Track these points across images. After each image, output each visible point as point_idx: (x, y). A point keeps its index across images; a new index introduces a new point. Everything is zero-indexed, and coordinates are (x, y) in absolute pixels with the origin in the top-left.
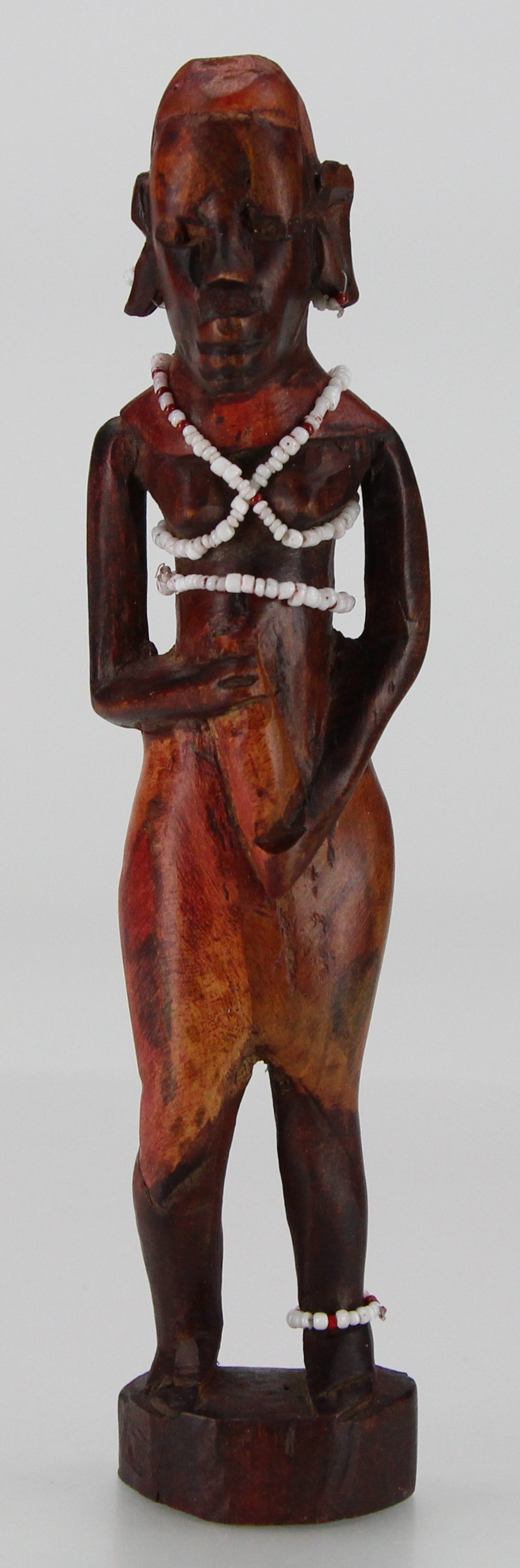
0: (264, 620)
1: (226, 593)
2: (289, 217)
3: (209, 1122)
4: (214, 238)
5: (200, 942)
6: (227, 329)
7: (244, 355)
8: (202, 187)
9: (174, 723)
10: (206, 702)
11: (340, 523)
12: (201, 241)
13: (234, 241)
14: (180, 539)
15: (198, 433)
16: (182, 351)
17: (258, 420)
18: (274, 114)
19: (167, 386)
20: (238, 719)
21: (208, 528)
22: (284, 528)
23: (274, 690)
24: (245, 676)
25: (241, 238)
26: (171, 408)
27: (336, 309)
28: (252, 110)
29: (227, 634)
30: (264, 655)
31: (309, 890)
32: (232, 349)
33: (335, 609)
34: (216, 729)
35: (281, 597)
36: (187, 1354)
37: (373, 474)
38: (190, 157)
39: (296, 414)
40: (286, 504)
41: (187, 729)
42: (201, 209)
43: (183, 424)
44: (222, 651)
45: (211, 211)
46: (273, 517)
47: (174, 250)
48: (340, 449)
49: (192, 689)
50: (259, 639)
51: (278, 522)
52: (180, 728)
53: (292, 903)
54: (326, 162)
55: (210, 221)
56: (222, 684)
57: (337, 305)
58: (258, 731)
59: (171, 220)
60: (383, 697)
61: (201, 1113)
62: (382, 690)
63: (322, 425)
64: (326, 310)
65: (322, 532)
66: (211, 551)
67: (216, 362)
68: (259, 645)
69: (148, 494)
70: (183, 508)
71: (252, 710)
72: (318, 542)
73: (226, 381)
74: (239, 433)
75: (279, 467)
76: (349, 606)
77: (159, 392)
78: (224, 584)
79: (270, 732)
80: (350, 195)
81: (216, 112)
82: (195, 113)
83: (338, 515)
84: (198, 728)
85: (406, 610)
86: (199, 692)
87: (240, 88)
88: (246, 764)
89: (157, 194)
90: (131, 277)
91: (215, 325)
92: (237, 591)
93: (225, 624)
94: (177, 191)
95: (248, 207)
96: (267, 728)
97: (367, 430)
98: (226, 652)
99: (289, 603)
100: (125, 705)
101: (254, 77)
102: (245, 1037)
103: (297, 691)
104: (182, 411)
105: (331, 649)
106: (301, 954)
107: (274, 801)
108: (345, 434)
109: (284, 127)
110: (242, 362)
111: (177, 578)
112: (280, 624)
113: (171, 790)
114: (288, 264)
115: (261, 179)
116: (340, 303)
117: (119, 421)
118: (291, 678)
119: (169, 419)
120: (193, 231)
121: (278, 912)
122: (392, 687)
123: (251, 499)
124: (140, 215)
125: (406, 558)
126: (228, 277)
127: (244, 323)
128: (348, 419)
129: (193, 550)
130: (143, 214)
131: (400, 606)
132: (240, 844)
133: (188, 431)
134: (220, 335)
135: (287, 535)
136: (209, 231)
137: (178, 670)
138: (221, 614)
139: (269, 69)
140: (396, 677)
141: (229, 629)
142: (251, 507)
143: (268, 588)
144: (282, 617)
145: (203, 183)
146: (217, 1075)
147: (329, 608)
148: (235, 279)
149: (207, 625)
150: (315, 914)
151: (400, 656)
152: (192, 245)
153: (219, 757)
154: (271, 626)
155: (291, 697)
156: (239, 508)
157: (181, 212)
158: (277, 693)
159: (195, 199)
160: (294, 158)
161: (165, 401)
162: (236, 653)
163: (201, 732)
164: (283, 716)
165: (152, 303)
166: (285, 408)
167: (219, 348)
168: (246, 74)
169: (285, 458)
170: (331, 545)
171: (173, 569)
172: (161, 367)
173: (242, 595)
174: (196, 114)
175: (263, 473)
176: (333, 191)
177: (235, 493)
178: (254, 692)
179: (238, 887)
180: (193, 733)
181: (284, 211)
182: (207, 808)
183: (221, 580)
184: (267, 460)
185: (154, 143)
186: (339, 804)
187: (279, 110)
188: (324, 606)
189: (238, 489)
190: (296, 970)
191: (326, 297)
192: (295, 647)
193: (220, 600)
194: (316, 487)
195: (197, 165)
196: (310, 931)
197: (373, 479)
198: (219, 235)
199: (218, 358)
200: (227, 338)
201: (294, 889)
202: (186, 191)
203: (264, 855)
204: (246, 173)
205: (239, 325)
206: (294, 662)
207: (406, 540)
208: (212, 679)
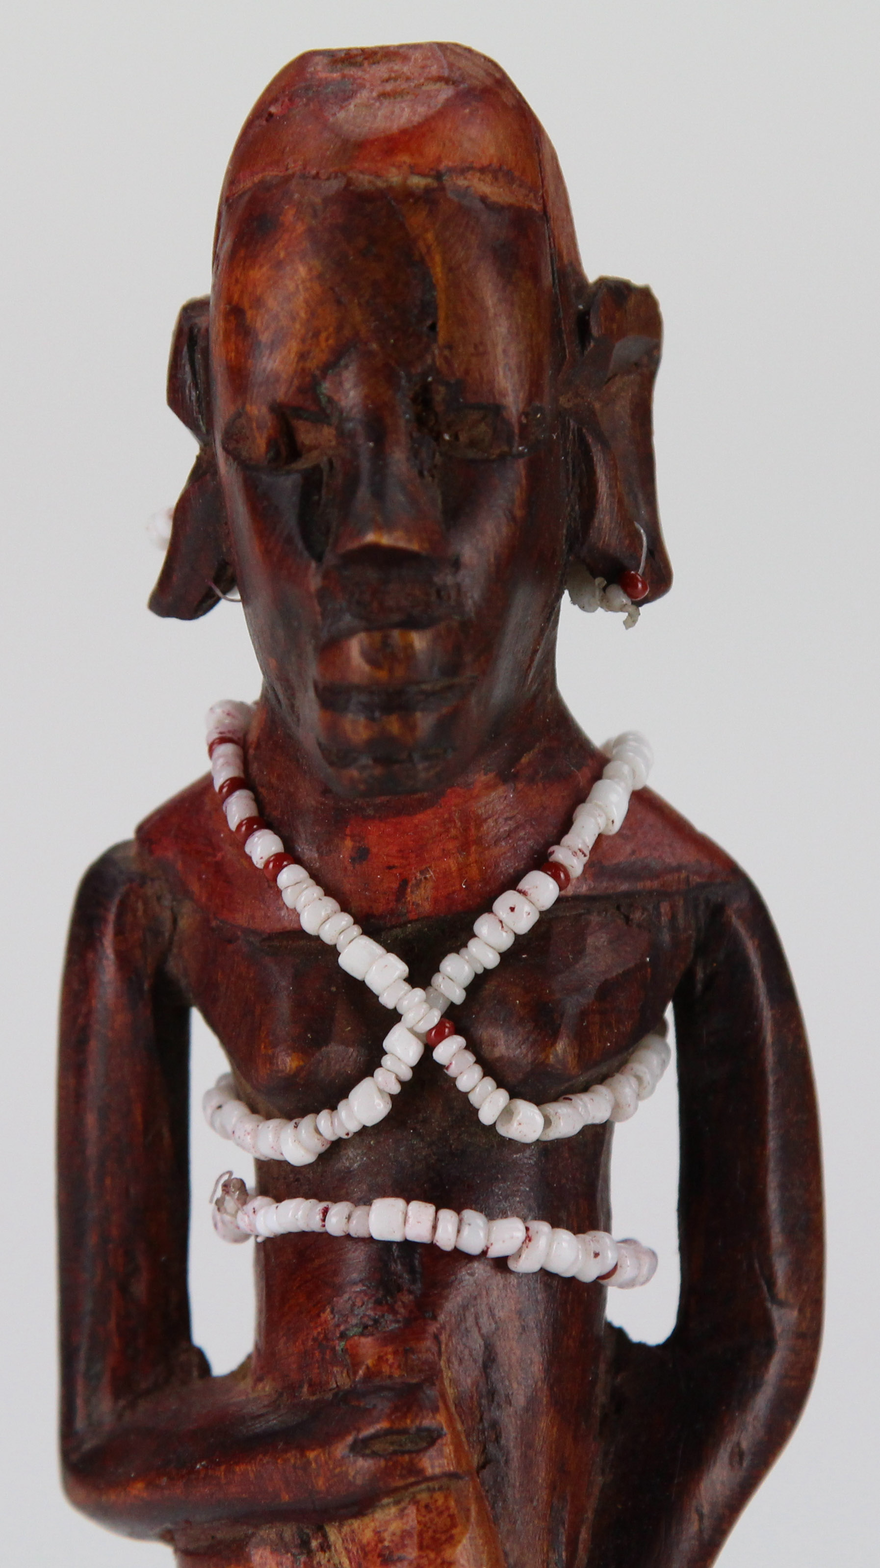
0: (452, 1304)
1: (370, 1240)
2: (521, 406)
4: (355, 454)
6: (382, 655)
7: (418, 715)
8: (327, 340)
9: (250, 1532)
10: (323, 1488)
11: (625, 1085)
12: (325, 459)
13: (400, 459)
14: (269, 1117)
15: (311, 882)
16: (276, 696)
17: (446, 854)
18: (489, 178)
19: (242, 775)
20: (395, 1526)
21: (331, 1095)
22: (501, 1097)
23: (475, 1460)
24: (413, 1429)
25: (414, 453)
26: (252, 825)
27: (622, 609)
28: (442, 167)
29: (372, 1335)
30: (454, 1382)
32: (394, 700)
33: (614, 1279)
34: (346, 1549)
35: (495, 1252)
37: (700, 975)
38: (302, 271)
39: (531, 843)
40: (506, 1044)
41: (279, 1547)
42: (326, 387)
43: (278, 862)
44: (361, 1372)
45: (349, 392)
46: (477, 1071)
47: (264, 477)
48: (627, 919)
49: (292, 1457)
50: (443, 1347)
51: (489, 1083)
52: (263, 1542)
54: (603, 282)
55: (344, 414)
56: (360, 1448)
57: (625, 600)
58: (438, 1552)
59: (258, 410)
60: (718, 1477)
62: (715, 1463)
63: (587, 867)
64: (600, 611)
65: (585, 1106)
66: (337, 1146)
67: (357, 727)
68: (444, 1358)
69: (197, 1019)
70: (278, 1050)
71: (427, 1506)
72: (578, 1128)
73: (378, 771)
74: (404, 883)
75: (491, 960)
76: (645, 1270)
77: (225, 790)
78: (368, 1220)
79: (467, 1556)
80: (655, 353)
81: (362, 172)
82: (314, 172)
83: (620, 1067)
84: (305, 1545)
85: (771, 1283)
86: (309, 1463)
87: (416, 119)
89: (228, 352)
90: (165, 529)
91: (355, 648)
92: (397, 1237)
93: (366, 1311)
94: (273, 346)
95: (431, 383)
96: (460, 1548)
97: (688, 877)
98: (370, 1375)
99: (512, 1265)
100: (138, 1489)
101: (446, 93)
103: (527, 1466)
104: (277, 832)
105: (602, 1367)
108: (640, 886)
109: (510, 206)
110: (412, 728)
111: (261, 1207)
112: (491, 1310)
114: (519, 513)
115: (461, 321)
116: (630, 596)
117: (133, 852)
118: (513, 1435)
119: (248, 849)
120: (306, 435)
122: (738, 1455)
123: (431, 1030)
124: (188, 396)
125: (772, 1165)
126: (385, 540)
127: (419, 641)
128: (645, 853)
129: (296, 1144)
130: (194, 393)
131: (758, 1272)
133: (291, 877)
134: (366, 668)
135: (507, 1113)
136: (342, 435)
137: (260, 1413)
138: (358, 1289)
139: (479, 77)
140: (747, 1431)
141: (376, 1322)
142: (429, 1049)
143: (466, 1231)
144: (495, 1293)
145: (331, 329)
147: (599, 1278)
148: (402, 544)
149: (327, 1315)
151: (757, 1386)
152: (305, 466)
154: (470, 1321)
155: (514, 1476)
156: (402, 1051)
157: (281, 393)
158: (482, 1466)
159: (312, 364)
160: (534, 274)
161: (237, 809)
162: (391, 1377)
163: (310, 1553)
164: (496, 1520)
165: (211, 589)
166: (507, 828)
167: (364, 698)
168: (431, 87)
169: (506, 941)
170: (603, 1135)
171: (251, 1182)
172: (229, 732)
173: (407, 1245)
174: (317, 176)
175: (456, 974)
176: (618, 345)
177: (394, 1017)
178: (433, 1467)
180: (293, 1555)
181: (510, 392)
183: (360, 1211)
184: (465, 945)
185: (220, 237)
187: (500, 168)
188: (589, 1273)
189: (400, 1011)
191: (600, 581)
192: (523, 1365)
193: (357, 1257)
194: (572, 1005)
195: (318, 289)
197: (699, 986)
198: (367, 447)
200: (382, 675)
202: (294, 346)
204: (428, 308)
205: (410, 646)
206: (520, 1399)
207: (772, 1124)
208: (340, 1435)
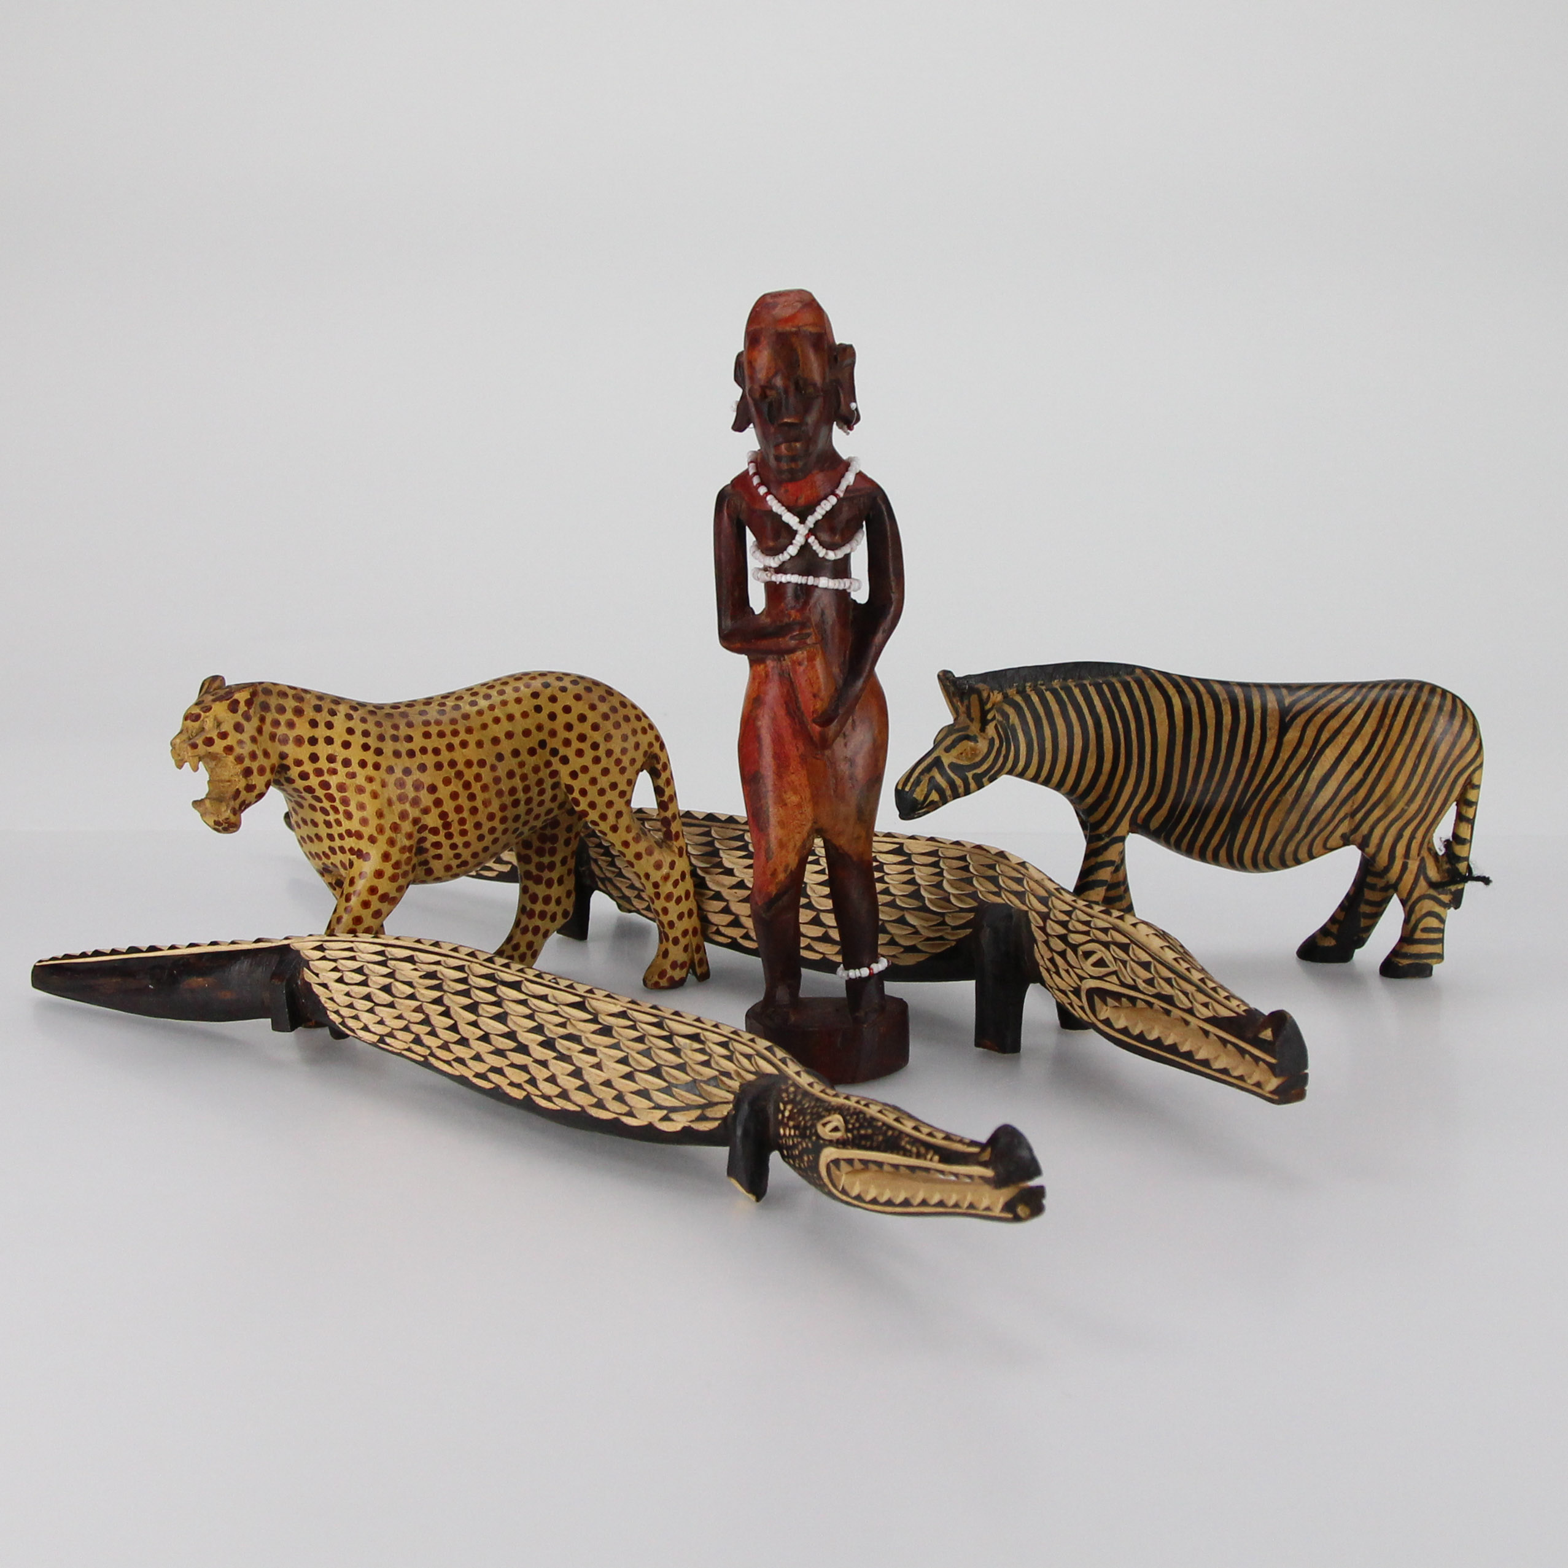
0: (812, 601)
1: (793, 584)
2: (821, 382)
3: (791, 871)
4: (781, 398)
5: (783, 775)
6: (789, 449)
7: (799, 462)
8: (774, 369)
9: (766, 656)
10: (783, 646)
11: (854, 543)
12: (774, 399)
13: (792, 400)
14: (766, 555)
15: (774, 499)
16: (764, 452)
17: (807, 491)
18: (812, 326)
19: (756, 470)
20: (802, 656)
21: (782, 550)
22: (825, 550)
23: (820, 638)
24: (805, 633)
25: (795, 397)
26: (759, 484)
27: (848, 428)
28: (799, 325)
29: (794, 609)
30: (814, 620)
31: (842, 744)
32: (793, 459)
33: (853, 589)
34: (790, 661)
35: (822, 585)
36: (782, 994)
37: (871, 513)
38: (767, 354)
39: (830, 488)
40: (825, 537)
41: (774, 660)
42: (773, 381)
43: (767, 494)
44: (791, 619)
45: (779, 382)
46: (818, 545)
47: (758, 400)
48: (853, 503)
49: (775, 639)
50: (811, 611)
51: (821, 548)
52: (769, 659)
53: (833, 752)
54: (841, 345)
55: (778, 388)
56: (792, 638)
57: (849, 426)
58: (812, 662)
59: (756, 387)
60: (879, 636)
61: (787, 866)
62: (879, 633)
63: (844, 492)
64: (843, 430)
65: (844, 549)
66: (783, 562)
67: (784, 466)
68: (812, 614)
69: (747, 528)
70: (768, 539)
71: (809, 651)
72: (843, 556)
73: (790, 474)
74: (797, 499)
75: (820, 517)
76: (860, 586)
77: (752, 474)
78: (792, 579)
79: (819, 663)
80: (854, 361)
81: (780, 327)
82: (768, 326)
83: (852, 538)
84: (780, 660)
85: (891, 587)
86: (780, 640)
87: (793, 312)
88: (806, 681)
89: (749, 372)
91: (783, 445)
93: (793, 603)
94: (760, 367)
96: (817, 660)
97: (869, 491)
98: (794, 620)
99: (827, 589)
101: (800, 303)
102: (810, 825)
103: (833, 638)
104: (766, 486)
105: (851, 611)
106: (838, 780)
107: (822, 700)
108: (856, 494)
109: (817, 333)
110: (798, 465)
111: (766, 575)
112: (822, 601)
113: (765, 693)
114: (821, 409)
115: (805, 363)
117: (730, 488)
118: (829, 631)
119: (759, 490)
120: (768, 392)
121: (825, 757)
122: (884, 631)
123: (806, 535)
124: (739, 378)
125: (890, 559)
126: (789, 421)
127: (798, 445)
128: (858, 486)
129: (774, 562)
131: (888, 585)
132: (803, 721)
133: (769, 498)
134: (786, 451)
135: (826, 554)
136: (779, 394)
137: (766, 626)
138: (790, 597)
139: (808, 298)
140: (886, 625)
141: (795, 606)
142: (807, 540)
143: (814, 581)
144: (822, 595)
145: (774, 367)
146: (795, 846)
147: (849, 589)
148: (793, 421)
149: (782, 604)
150: (846, 757)
151: (889, 614)
152: (769, 400)
153: (791, 674)
154: (817, 603)
155: (830, 641)
156: (799, 540)
157: (762, 383)
158: (822, 640)
159: (770, 375)
161: (756, 481)
162: (799, 620)
163: (781, 662)
164: (826, 652)
165: (746, 425)
166: (823, 484)
167: (786, 459)
168: (795, 304)
169: (824, 512)
170: (849, 556)
171: (763, 570)
172: (752, 459)
173: (801, 584)
174: (769, 329)
175: (811, 521)
176: (845, 361)
177: (797, 532)
178: (810, 641)
179: (803, 744)
180: (777, 662)
181: (818, 380)
182: (786, 703)
183: (790, 577)
184: (813, 513)
186: (857, 698)
187: (814, 324)
188: (846, 588)
189: (798, 530)
190: (836, 788)
191: (842, 423)
192: (831, 615)
193: (790, 587)
194: (840, 526)
195: (771, 357)
196: (844, 768)
197: (871, 516)
198: (784, 396)
199: (785, 464)
200: (790, 453)
201: (834, 745)
202: (765, 370)
203: (818, 728)
204: (798, 361)
205: (796, 446)
206: (831, 623)
207: (890, 550)
208: (786, 635)
